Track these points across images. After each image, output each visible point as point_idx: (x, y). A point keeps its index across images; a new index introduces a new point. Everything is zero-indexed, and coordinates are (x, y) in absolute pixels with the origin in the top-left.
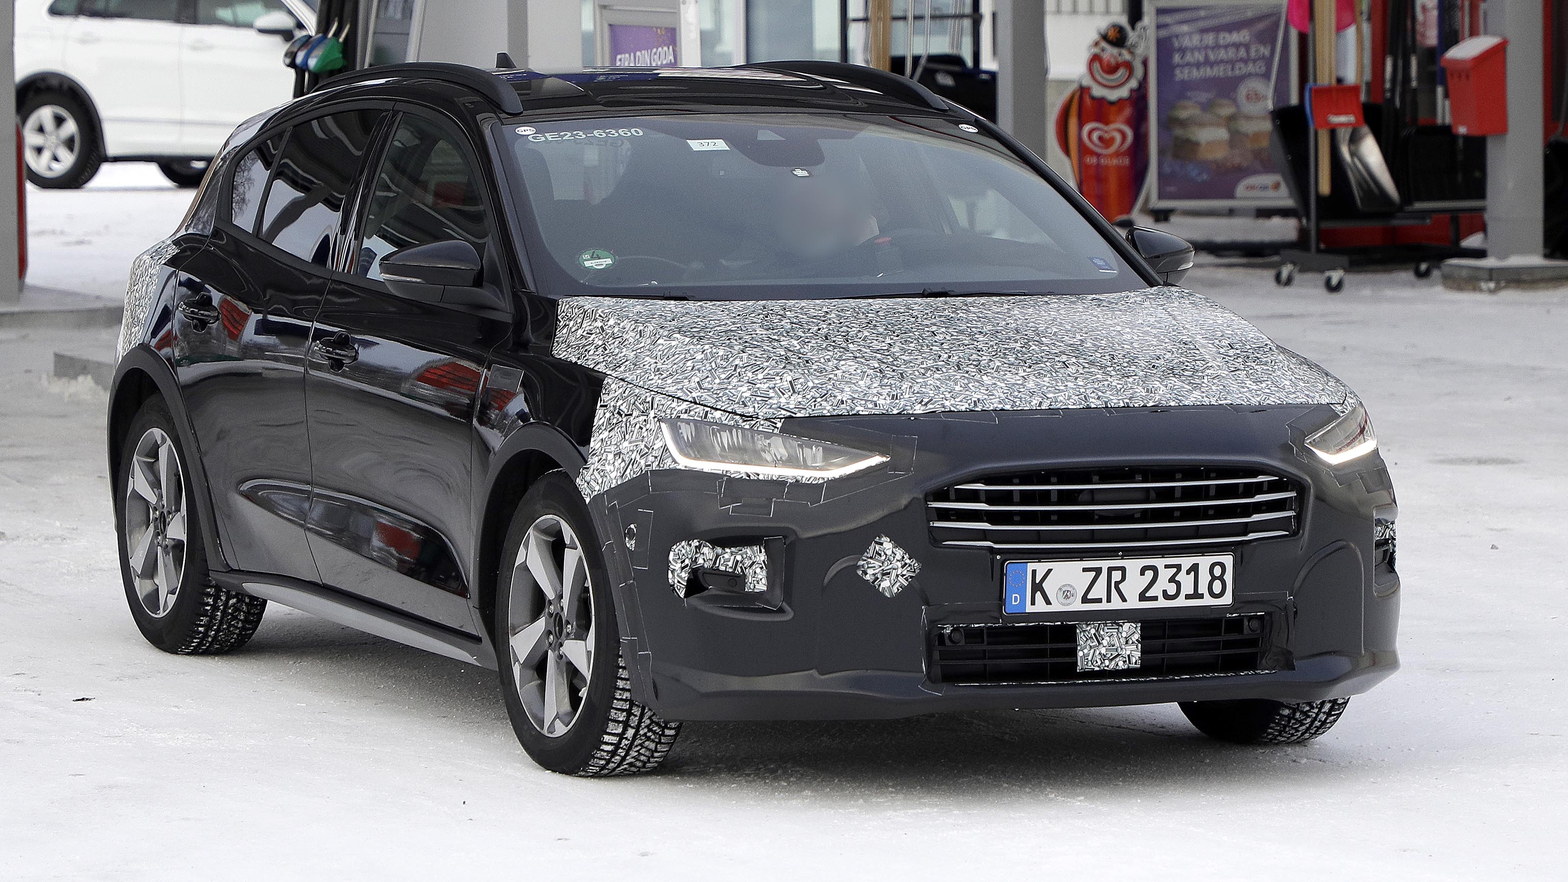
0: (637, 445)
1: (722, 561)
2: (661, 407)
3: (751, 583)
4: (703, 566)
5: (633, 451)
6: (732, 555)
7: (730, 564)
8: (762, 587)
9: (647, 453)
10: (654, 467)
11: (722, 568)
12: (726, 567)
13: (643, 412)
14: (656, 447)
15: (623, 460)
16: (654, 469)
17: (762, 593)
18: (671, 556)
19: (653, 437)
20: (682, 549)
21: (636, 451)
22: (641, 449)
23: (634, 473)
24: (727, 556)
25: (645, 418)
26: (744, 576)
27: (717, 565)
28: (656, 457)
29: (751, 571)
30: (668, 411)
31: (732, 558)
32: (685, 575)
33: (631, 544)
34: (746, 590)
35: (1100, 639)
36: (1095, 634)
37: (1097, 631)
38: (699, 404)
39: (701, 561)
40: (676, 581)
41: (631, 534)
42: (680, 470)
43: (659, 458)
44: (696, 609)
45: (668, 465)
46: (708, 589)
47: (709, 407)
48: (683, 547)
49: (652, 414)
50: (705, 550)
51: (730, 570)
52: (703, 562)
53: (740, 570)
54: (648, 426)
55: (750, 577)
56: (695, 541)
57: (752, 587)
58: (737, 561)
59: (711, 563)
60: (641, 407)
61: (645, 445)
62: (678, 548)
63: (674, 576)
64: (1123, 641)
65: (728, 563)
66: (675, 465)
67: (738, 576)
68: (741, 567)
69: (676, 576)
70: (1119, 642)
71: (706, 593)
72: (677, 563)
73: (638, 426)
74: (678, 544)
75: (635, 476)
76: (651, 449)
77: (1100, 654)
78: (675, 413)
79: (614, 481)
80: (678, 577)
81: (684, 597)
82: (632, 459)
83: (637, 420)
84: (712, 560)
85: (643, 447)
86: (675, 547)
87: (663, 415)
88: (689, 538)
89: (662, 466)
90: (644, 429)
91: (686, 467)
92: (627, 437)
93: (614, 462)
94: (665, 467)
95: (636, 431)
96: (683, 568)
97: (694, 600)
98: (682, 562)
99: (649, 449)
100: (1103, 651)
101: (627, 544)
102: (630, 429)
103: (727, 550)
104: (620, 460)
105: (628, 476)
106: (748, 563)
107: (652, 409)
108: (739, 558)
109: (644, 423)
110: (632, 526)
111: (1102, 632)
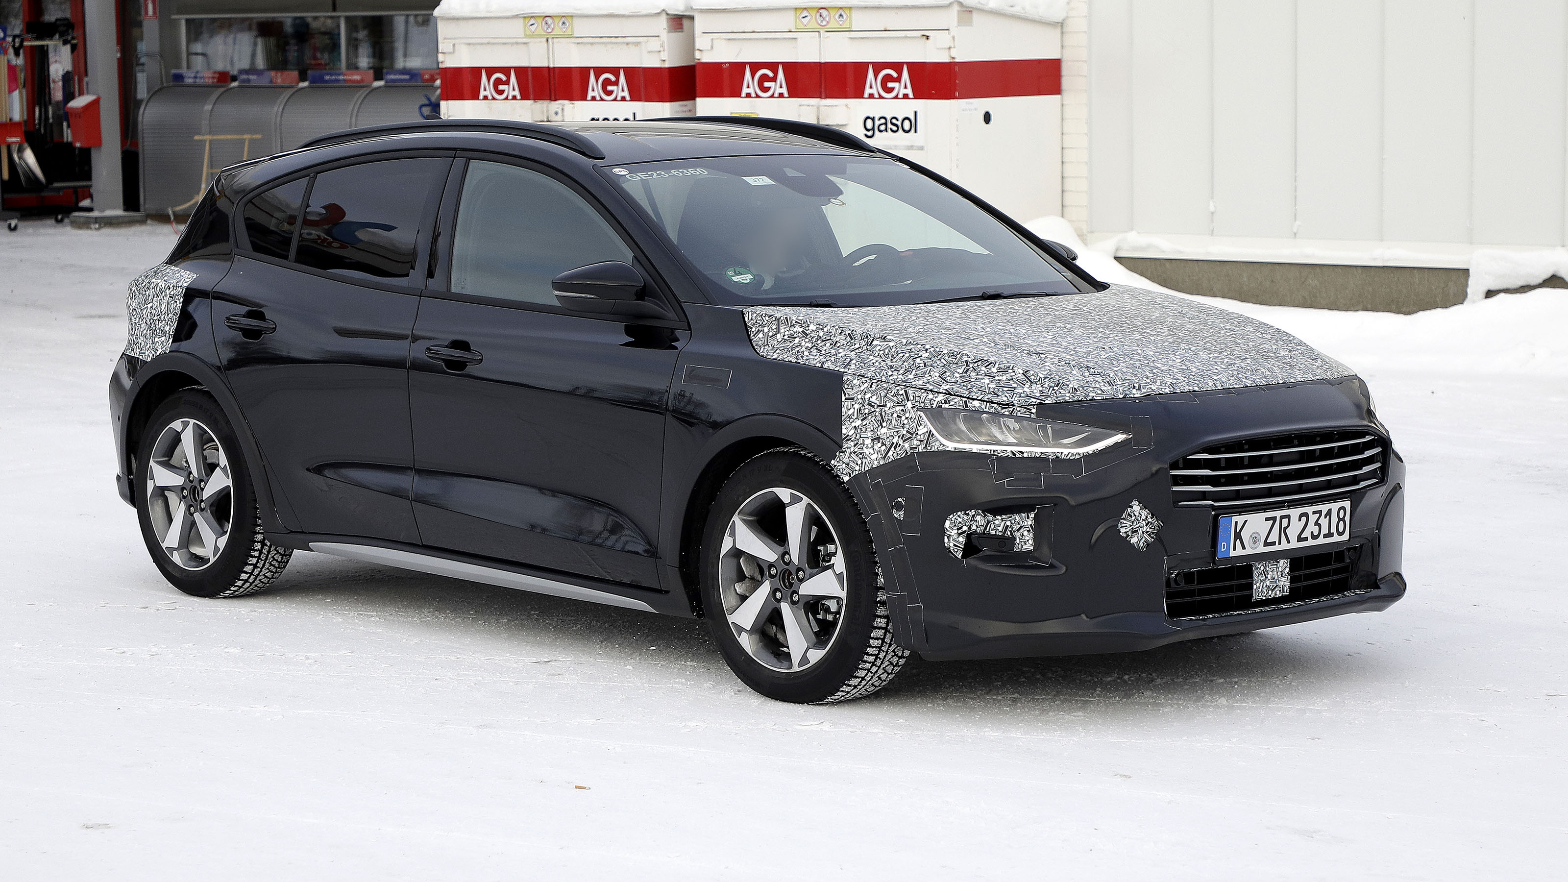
0: (898, 431)
1: (993, 526)
2: (918, 399)
3: (1019, 544)
4: (976, 531)
5: (893, 437)
6: (1003, 521)
7: (1000, 529)
8: (1029, 546)
9: (910, 437)
10: (921, 449)
11: (993, 532)
12: (996, 532)
13: (898, 403)
14: (920, 433)
15: (883, 444)
16: (920, 451)
17: (1029, 552)
18: (947, 524)
19: (915, 424)
20: (959, 518)
21: (897, 437)
22: (903, 435)
23: (898, 455)
24: (997, 522)
25: (903, 408)
26: (1014, 538)
27: (987, 530)
28: (922, 441)
29: (1019, 534)
30: (927, 402)
31: (1003, 523)
32: (962, 539)
33: (899, 515)
34: (1015, 550)
35: (1266, 574)
36: (1263, 570)
37: (1264, 568)
38: (955, 395)
39: (974, 527)
40: (952, 545)
41: (899, 507)
42: (950, 451)
43: (925, 442)
44: (976, 568)
45: (936, 448)
46: (982, 551)
47: (966, 397)
48: (959, 516)
49: (909, 405)
50: (978, 518)
51: (1000, 534)
52: (976, 528)
53: (1009, 534)
54: (907, 415)
55: (1018, 539)
56: (972, 511)
57: (1020, 546)
58: (1008, 526)
59: (983, 528)
60: (895, 399)
61: (907, 431)
62: (954, 517)
63: (949, 540)
64: (1279, 574)
65: (998, 528)
66: (944, 447)
67: (1008, 538)
68: (1010, 531)
69: (951, 541)
70: (1278, 575)
71: (981, 554)
72: (953, 529)
73: (895, 415)
74: (955, 514)
75: (899, 457)
76: (915, 435)
77: (1266, 586)
78: (935, 403)
79: (876, 463)
80: (954, 541)
81: (963, 556)
82: (893, 443)
83: (892, 410)
84: (983, 526)
85: (905, 432)
86: (952, 516)
87: (922, 405)
88: (965, 509)
89: (929, 448)
90: (903, 418)
91: (955, 448)
92: (884, 424)
93: (872, 447)
94: (933, 450)
95: (894, 420)
96: (960, 534)
97: (972, 561)
98: (958, 529)
99: (912, 434)
100: (1268, 583)
101: (895, 515)
102: (887, 418)
103: (998, 517)
104: (879, 445)
105: (892, 457)
106: (1016, 527)
107: (908, 400)
108: (1008, 523)
109: (902, 413)
110: (900, 499)
111: (1267, 569)
